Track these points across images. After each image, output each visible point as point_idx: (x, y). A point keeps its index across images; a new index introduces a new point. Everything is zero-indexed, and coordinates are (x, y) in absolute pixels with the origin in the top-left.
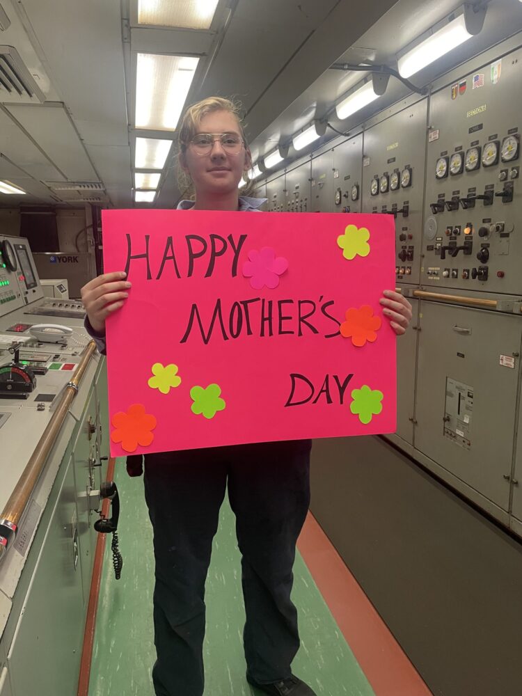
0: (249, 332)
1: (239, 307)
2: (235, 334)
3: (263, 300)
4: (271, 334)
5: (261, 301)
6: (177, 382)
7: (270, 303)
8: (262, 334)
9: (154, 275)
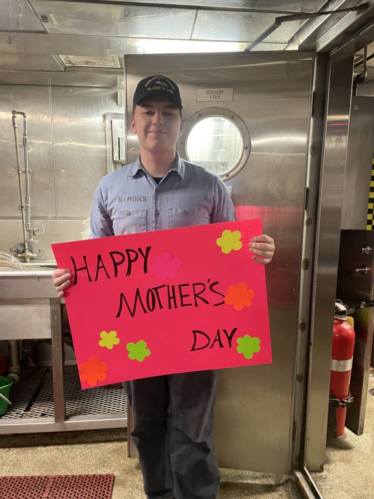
0: (161, 307)
1: (152, 292)
2: (151, 309)
3: (168, 286)
4: (176, 307)
5: (166, 286)
6: (117, 341)
7: (173, 287)
8: (170, 307)
9: (93, 279)
